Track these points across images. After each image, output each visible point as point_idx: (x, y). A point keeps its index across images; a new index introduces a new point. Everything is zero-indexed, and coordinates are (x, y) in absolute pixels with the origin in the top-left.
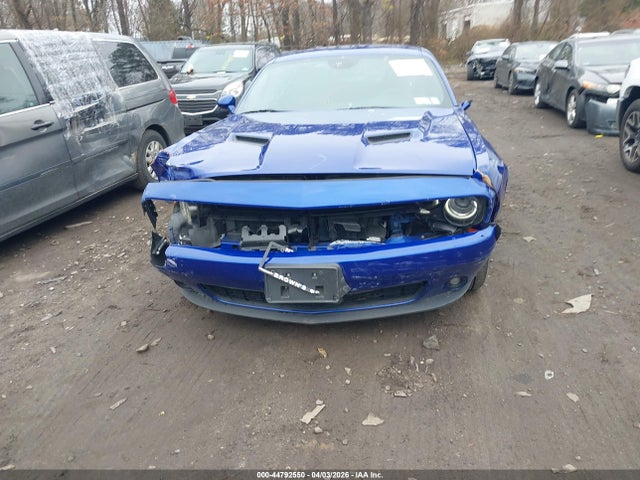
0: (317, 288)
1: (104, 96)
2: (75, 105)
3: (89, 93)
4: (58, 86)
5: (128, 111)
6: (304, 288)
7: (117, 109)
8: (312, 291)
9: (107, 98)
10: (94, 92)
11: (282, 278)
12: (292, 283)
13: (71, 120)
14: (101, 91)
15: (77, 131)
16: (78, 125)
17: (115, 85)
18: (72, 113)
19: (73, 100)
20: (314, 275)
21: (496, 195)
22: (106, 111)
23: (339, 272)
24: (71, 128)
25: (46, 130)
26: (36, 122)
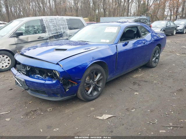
0: (22, 85)
5: (70, 36)
6: (19, 84)
7: (67, 35)
8: (21, 85)
9: (64, 33)
10: (60, 31)
11: (16, 80)
12: (18, 82)
13: (50, 37)
14: (62, 31)
15: (52, 40)
16: (52, 38)
17: (68, 29)
18: (51, 35)
19: (52, 33)
20: (21, 81)
21: (65, 71)
22: (63, 36)
23: (23, 82)
24: (50, 39)
25: (42, 39)
26: (39, 37)
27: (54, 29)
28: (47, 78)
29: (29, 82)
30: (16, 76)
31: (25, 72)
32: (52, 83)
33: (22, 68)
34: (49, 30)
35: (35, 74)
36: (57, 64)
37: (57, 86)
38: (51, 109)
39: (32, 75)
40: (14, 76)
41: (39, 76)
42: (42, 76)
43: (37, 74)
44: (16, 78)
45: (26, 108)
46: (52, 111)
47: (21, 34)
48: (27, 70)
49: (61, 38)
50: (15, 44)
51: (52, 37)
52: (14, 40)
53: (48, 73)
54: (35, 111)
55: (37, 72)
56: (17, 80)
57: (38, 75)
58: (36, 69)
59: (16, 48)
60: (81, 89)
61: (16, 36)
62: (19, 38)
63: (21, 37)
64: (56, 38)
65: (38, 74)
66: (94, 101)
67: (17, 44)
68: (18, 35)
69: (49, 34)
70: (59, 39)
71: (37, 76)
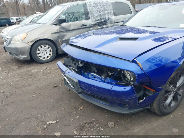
0: (74, 86)
1: (108, 18)
2: (96, 21)
3: (103, 17)
4: (93, 15)
5: (115, 23)
6: (70, 84)
7: (111, 22)
8: (72, 86)
9: (109, 19)
10: (104, 17)
11: (66, 79)
12: (68, 81)
13: (93, 25)
14: (107, 17)
15: (95, 28)
16: (96, 26)
17: (113, 15)
18: (94, 23)
19: (96, 19)
20: (72, 81)
21: (145, 73)
22: (107, 23)
23: (77, 83)
24: (93, 27)
25: (84, 27)
26: (82, 24)
27: (98, 14)
28: (109, 79)
29: (85, 84)
30: (65, 73)
31: (77, 69)
32: (124, 90)
33: (72, 63)
34: (93, 16)
35: (89, 71)
36: (134, 61)
37: (132, 95)
38: (113, 123)
39: (86, 73)
40: (64, 74)
41: (96, 75)
42: (100, 76)
43: (92, 72)
44: (66, 76)
45: (78, 117)
46: (114, 126)
47: (64, 21)
48: (79, 65)
49: (105, 26)
50: (58, 33)
51: (96, 24)
52: (56, 28)
53: (109, 72)
54: (91, 123)
55: (95, 69)
56: (68, 79)
57: (94, 74)
58: (93, 66)
59: (58, 37)
60: (160, 99)
61: (58, 23)
62: (61, 26)
63: (63, 25)
64: (99, 26)
65: (94, 72)
66: (172, 116)
67: (59, 32)
68: (60, 22)
69: (93, 21)
70: (103, 27)
71: (92, 75)
